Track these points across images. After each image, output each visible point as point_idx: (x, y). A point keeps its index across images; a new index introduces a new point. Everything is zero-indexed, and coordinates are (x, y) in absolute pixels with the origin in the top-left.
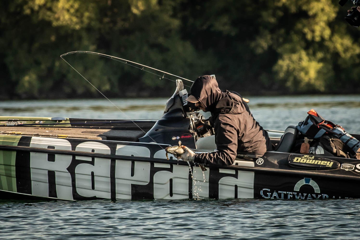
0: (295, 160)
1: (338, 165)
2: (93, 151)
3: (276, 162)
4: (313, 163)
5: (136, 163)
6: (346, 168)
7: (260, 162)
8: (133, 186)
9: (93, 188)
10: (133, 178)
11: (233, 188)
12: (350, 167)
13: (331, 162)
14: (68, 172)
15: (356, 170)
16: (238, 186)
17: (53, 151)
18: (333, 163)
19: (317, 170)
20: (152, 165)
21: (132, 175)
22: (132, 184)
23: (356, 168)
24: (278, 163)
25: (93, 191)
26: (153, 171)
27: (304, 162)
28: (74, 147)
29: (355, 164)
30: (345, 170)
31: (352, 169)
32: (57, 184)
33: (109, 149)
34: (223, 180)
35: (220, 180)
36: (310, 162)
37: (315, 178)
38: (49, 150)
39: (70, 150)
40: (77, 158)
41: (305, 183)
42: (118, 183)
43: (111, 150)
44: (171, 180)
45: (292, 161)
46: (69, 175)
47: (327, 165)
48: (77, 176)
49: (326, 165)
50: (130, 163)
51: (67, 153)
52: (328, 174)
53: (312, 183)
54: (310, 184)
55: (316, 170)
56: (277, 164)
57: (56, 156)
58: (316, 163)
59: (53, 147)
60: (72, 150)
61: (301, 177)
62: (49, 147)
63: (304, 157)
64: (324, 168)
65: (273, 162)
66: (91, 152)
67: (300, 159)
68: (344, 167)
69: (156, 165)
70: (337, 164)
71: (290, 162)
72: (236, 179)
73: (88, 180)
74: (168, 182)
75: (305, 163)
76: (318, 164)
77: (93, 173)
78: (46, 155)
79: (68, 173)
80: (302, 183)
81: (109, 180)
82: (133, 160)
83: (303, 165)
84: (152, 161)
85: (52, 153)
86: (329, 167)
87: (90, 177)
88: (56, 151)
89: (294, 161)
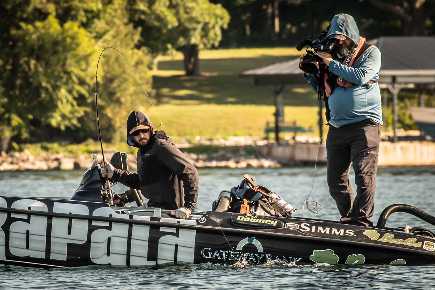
0: (238, 219)
1: (282, 224)
2: (30, 208)
3: (218, 221)
4: (257, 221)
5: (74, 221)
6: (291, 227)
7: (202, 220)
8: (70, 246)
9: (27, 247)
10: (69, 237)
11: (173, 248)
12: (295, 227)
13: (275, 221)
14: (2, 230)
15: (301, 230)
16: (178, 245)
18: (277, 222)
20: (90, 222)
21: (69, 233)
22: (68, 243)
23: (300, 227)
25: (27, 251)
26: (91, 230)
27: (248, 220)
28: (9, 205)
29: (300, 224)
30: (289, 229)
31: (297, 228)
33: (46, 206)
34: (163, 239)
35: (160, 239)
36: (254, 221)
37: (258, 237)
39: (6, 207)
40: (13, 216)
41: (248, 242)
42: (53, 242)
43: (48, 207)
44: (109, 239)
45: (235, 219)
46: (3, 233)
48: (11, 235)
49: (270, 224)
50: (67, 221)
51: (2, 210)
52: (273, 233)
53: (256, 243)
54: (253, 243)
55: (260, 229)
56: (220, 223)
58: (260, 222)
60: (8, 207)
63: (247, 216)
64: (268, 227)
65: (215, 220)
66: (27, 209)
67: (243, 217)
68: (288, 226)
69: (95, 223)
70: (282, 223)
71: (233, 221)
72: (177, 238)
74: (106, 241)
75: (249, 222)
76: (262, 222)
77: (28, 232)
80: (244, 242)
81: (44, 238)
82: (71, 217)
83: (247, 224)
84: (90, 219)
86: (274, 226)
87: (25, 236)
89: (237, 220)
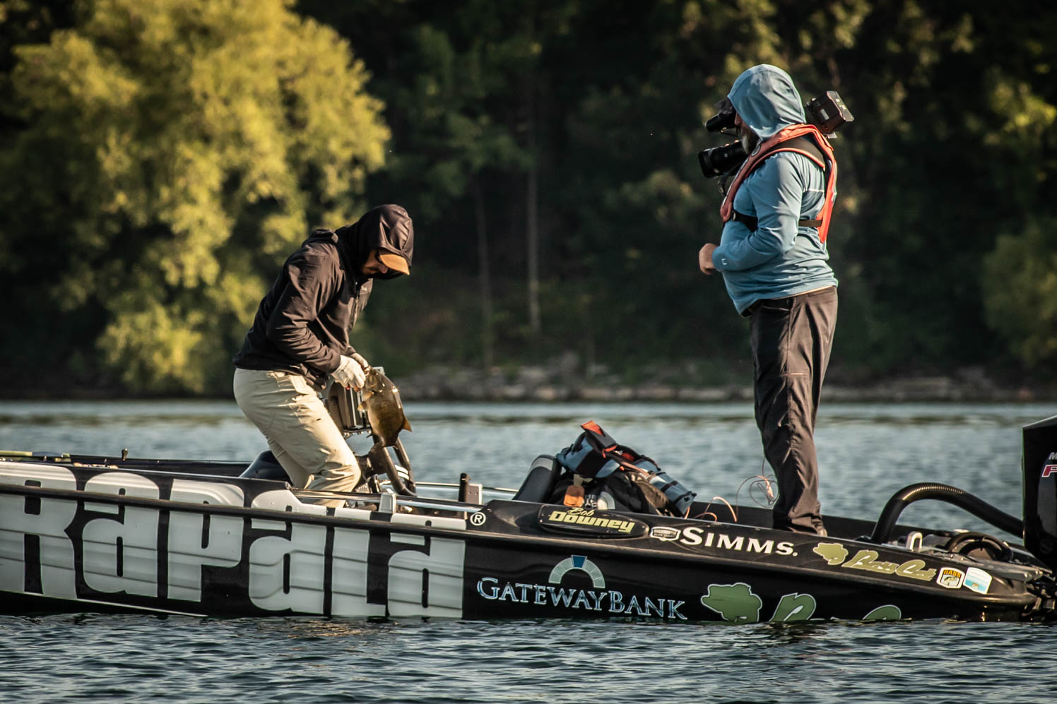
0: (553, 517)
1: (644, 529)
2: (122, 491)
3: (512, 521)
4: (591, 523)
6: (663, 536)
7: (477, 520)
8: (206, 570)
9: (120, 572)
11: (420, 576)
12: (671, 535)
13: (629, 522)
14: (67, 536)
15: (684, 541)
16: (430, 570)
17: (37, 490)
18: (633, 524)
19: (601, 538)
20: (248, 522)
21: (205, 544)
22: (203, 566)
23: (682, 536)
24: (516, 522)
25: (119, 580)
26: (250, 537)
27: (573, 521)
28: (81, 484)
29: (682, 528)
30: (658, 539)
31: (675, 537)
32: (44, 565)
33: (156, 488)
34: (398, 558)
35: (392, 558)
36: (586, 522)
37: (595, 555)
38: (29, 489)
39: (74, 488)
40: (88, 507)
41: (572, 567)
42: (173, 563)
43: (160, 490)
44: (287, 558)
45: (546, 519)
46: (69, 544)
47: (621, 528)
48: (85, 546)
49: (619, 529)
50: (199, 519)
51: (67, 494)
52: (622, 548)
53: (590, 568)
54: (584, 568)
55: (597, 538)
56: (515, 525)
57: (44, 502)
58: (597, 524)
59: (38, 484)
60: (78, 489)
61: (564, 552)
62: (29, 482)
63: (572, 511)
64: (614, 535)
65: (505, 520)
66: (117, 493)
67: (563, 514)
68: (658, 534)
69: (256, 525)
70: (643, 527)
71: (541, 521)
72: (426, 556)
73: (109, 555)
75: (575, 524)
76: (602, 525)
77: (120, 540)
78: (21, 501)
79: (66, 540)
80: (565, 566)
81: (154, 555)
82: (207, 512)
83: (571, 527)
84: (248, 515)
85: (35, 494)
86: (626, 533)
87: (114, 550)
88: (43, 490)
89: (551, 519)
